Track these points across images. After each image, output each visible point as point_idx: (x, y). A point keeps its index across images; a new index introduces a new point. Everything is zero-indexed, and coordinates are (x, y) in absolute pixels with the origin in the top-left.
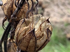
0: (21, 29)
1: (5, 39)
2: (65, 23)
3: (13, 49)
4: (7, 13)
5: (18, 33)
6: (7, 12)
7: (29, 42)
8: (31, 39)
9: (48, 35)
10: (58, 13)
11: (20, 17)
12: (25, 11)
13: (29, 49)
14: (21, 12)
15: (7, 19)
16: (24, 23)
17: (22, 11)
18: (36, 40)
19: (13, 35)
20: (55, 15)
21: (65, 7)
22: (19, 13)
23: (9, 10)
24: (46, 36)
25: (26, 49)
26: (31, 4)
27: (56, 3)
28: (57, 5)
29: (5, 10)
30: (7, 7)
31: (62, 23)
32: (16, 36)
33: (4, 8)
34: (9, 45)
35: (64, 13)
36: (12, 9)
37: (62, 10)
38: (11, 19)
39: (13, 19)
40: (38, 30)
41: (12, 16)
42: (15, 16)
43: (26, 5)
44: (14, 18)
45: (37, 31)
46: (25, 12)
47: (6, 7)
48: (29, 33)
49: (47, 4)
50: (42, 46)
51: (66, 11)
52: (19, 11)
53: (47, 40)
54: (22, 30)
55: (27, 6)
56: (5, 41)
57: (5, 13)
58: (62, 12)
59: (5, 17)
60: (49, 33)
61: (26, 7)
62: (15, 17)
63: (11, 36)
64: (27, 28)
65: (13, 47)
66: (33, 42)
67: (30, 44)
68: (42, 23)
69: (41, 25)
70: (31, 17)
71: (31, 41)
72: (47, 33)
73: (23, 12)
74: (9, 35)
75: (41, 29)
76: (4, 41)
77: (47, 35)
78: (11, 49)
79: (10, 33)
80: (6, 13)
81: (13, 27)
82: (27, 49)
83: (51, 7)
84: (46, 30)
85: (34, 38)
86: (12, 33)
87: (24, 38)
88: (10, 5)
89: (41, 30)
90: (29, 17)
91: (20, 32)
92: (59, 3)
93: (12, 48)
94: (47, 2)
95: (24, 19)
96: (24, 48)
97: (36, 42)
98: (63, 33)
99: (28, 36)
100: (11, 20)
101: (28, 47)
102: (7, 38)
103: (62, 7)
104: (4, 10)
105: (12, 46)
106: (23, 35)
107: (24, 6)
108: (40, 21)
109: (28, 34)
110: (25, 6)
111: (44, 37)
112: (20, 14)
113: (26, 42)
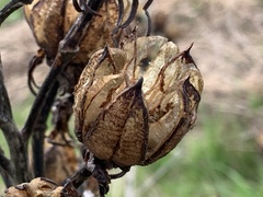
0: (95, 82)
1: (36, 129)
2: (253, 98)
3: (64, 169)
4: (46, 36)
5: (85, 97)
6: (45, 30)
7: (123, 127)
8: (129, 115)
9: (186, 102)
10: (227, 59)
11: (91, 50)
12: (107, 26)
13: (123, 151)
14: (92, 32)
15: (42, 57)
16: (106, 62)
17: (96, 27)
18: (146, 121)
19: (64, 117)
20: (213, 67)
21: (253, 35)
22: (86, 35)
23: (52, 25)
24: (182, 107)
25: (111, 151)
26: (128, 5)
27: (216, 21)
28: (223, 29)
29: (39, 23)
30: (45, 14)
31: (241, 95)
32: (79, 109)
33: (35, 17)
34: (51, 156)
35: (249, 58)
36: (63, 22)
37: (240, 47)
38: (59, 54)
39: (67, 53)
40: (152, 90)
41: (62, 42)
42: (72, 43)
43: (110, 6)
44: (69, 50)
45: (148, 93)
46: (108, 31)
47: (41, 14)
48: (124, 95)
49: (184, 26)
50: (168, 141)
51: (255, 51)
52: (87, 26)
53: (182, 121)
54: (100, 87)
55: (113, 8)
56: (38, 136)
57: (38, 35)
58: (239, 57)
59: (39, 51)
60: (191, 98)
61: (111, 12)
62: (74, 48)
63: (56, 120)
64: (116, 79)
65: (62, 161)
66: (137, 125)
67: (126, 134)
68: (168, 64)
69: (163, 70)
70: (129, 46)
71: (131, 123)
72: (184, 98)
73: (102, 32)
74: (51, 117)
75: (162, 84)
76: (34, 137)
77: (185, 105)
78: (55, 168)
79: (54, 108)
80: (40, 35)
81: (64, 83)
82: (114, 153)
83: (199, 37)
84: (181, 88)
85: (140, 113)
86: (61, 108)
87: (105, 112)
88: (57, 7)
89: (162, 90)
90: (122, 44)
91: (91, 93)
92: (230, 23)
93: (59, 167)
94: (182, 19)
95: (107, 49)
96: (106, 149)
97: (146, 127)
98: (243, 135)
99: (119, 105)
100: (60, 58)
101: (118, 144)
102: (42, 126)
103: (239, 37)
104: (35, 24)
105: (59, 159)
106: (101, 106)
107: (104, 9)
108: (158, 58)
109: (119, 98)
110: (106, 11)
111: (172, 113)
112: (91, 38)
113: (111, 129)
